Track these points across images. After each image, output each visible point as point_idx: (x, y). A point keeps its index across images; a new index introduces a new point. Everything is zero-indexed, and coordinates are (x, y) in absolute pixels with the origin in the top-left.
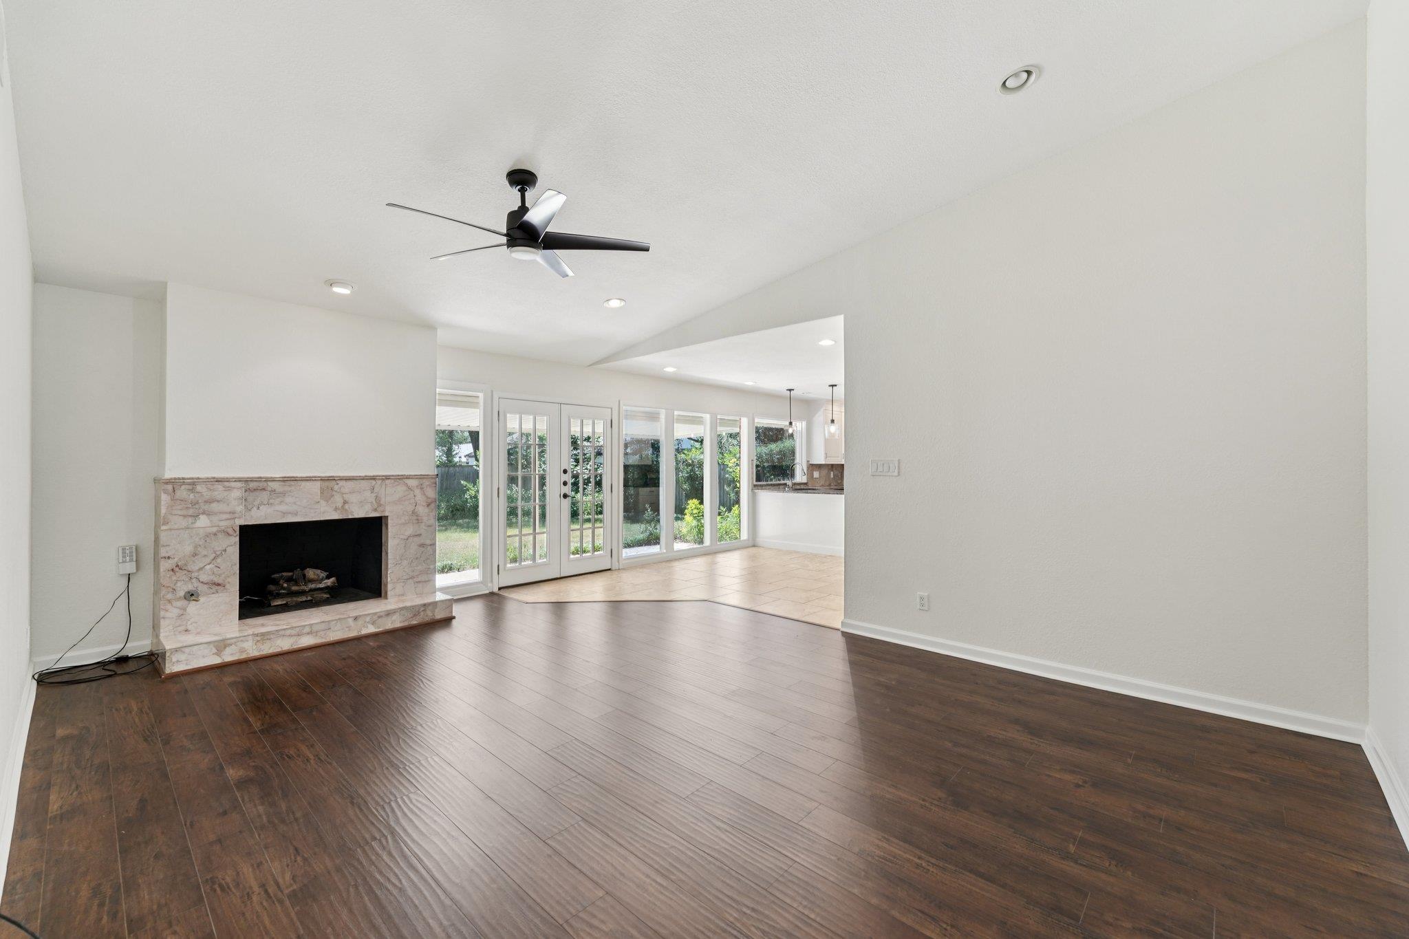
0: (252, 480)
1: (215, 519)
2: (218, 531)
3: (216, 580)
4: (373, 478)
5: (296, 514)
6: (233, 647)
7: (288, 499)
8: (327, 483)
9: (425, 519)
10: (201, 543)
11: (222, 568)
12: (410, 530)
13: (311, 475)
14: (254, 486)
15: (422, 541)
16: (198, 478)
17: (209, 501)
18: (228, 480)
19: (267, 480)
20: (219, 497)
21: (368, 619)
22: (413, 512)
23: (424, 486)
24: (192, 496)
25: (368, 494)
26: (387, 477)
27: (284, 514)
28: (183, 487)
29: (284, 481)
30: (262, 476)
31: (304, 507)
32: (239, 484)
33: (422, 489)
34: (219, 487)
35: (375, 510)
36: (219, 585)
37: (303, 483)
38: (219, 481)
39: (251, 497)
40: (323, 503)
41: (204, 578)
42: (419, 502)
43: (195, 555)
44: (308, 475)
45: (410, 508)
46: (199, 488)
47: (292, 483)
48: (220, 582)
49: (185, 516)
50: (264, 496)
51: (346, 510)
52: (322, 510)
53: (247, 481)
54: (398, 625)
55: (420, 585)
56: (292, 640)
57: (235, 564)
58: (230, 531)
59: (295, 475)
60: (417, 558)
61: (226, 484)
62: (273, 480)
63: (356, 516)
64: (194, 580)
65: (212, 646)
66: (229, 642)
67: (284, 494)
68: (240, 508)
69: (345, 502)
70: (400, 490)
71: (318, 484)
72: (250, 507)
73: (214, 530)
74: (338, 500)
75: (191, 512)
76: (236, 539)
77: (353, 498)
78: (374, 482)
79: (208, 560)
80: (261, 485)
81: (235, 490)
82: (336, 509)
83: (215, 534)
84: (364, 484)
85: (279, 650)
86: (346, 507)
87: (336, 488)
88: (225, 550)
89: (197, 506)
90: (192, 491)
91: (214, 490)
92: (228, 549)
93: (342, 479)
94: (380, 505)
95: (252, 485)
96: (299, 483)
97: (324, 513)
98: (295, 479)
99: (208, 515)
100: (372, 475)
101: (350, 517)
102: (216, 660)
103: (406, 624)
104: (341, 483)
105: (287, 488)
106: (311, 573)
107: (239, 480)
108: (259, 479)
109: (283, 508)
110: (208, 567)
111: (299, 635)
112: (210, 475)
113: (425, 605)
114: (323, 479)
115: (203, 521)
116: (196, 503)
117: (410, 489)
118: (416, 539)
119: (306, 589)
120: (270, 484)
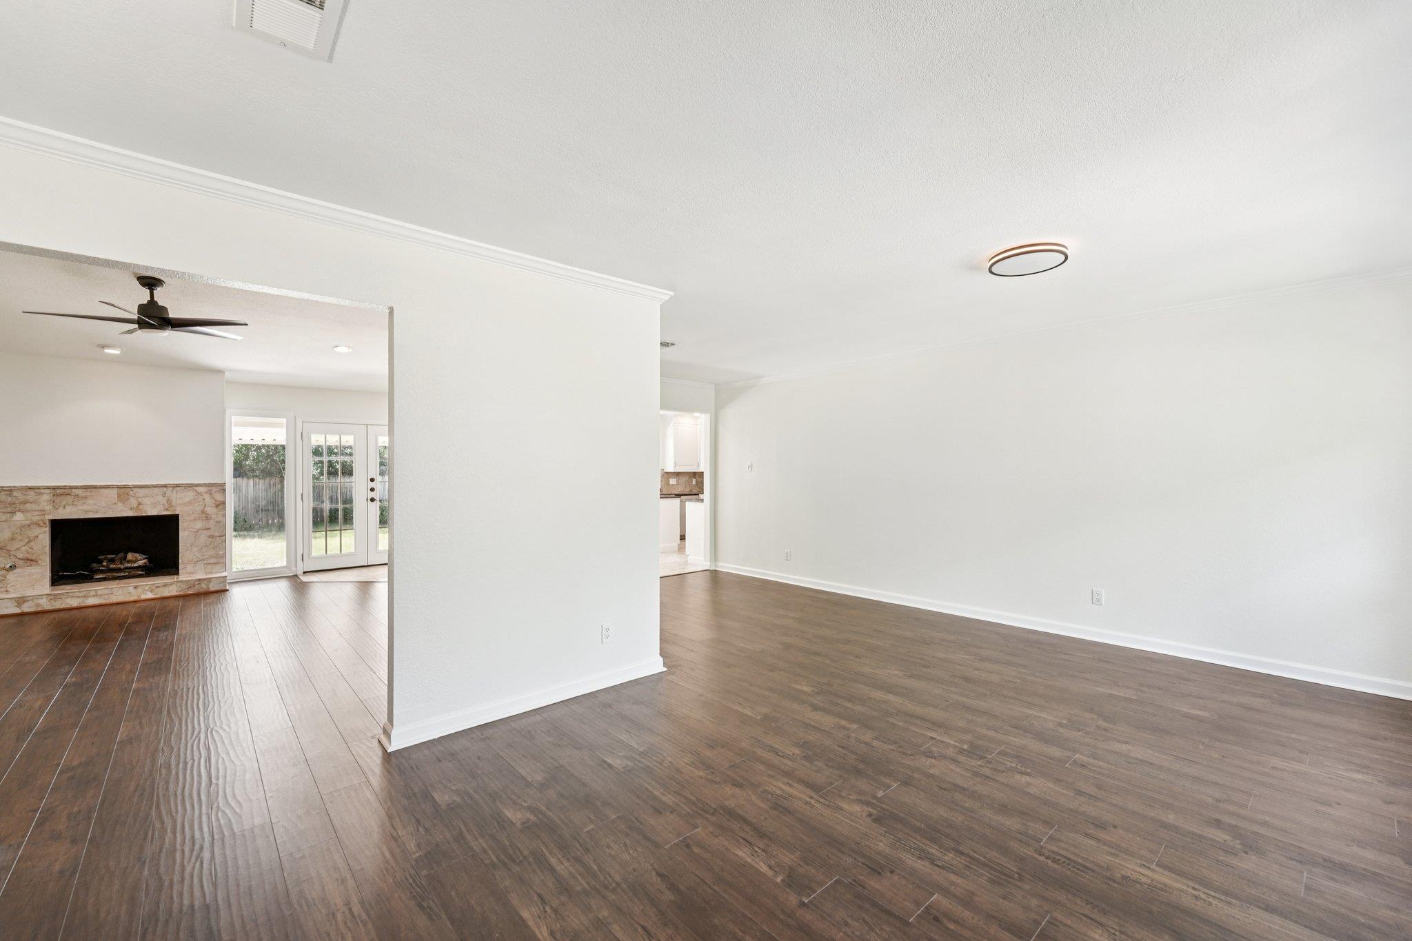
0: (58, 488)
1: (29, 515)
2: (31, 523)
3: (30, 557)
4: (165, 486)
5: (97, 512)
6: (31, 602)
7: (90, 502)
8: (123, 490)
9: (214, 516)
10: (17, 532)
11: (35, 549)
12: (199, 525)
13: (109, 484)
14: (60, 492)
15: (211, 533)
16: (15, 487)
17: (26, 502)
18: (38, 488)
19: (71, 488)
20: (31, 500)
21: (147, 588)
22: (203, 512)
23: (213, 491)
24: (10, 499)
25: (160, 498)
26: (177, 486)
27: (86, 512)
28: (2, 493)
29: (85, 488)
30: (67, 485)
31: (103, 507)
32: (48, 491)
33: (210, 494)
34: (32, 493)
35: (167, 510)
36: (32, 560)
37: (103, 490)
38: (31, 488)
39: (58, 500)
40: (120, 505)
41: (20, 555)
42: (207, 504)
43: (12, 539)
44: (106, 484)
45: (199, 509)
46: (15, 493)
47: (93, 490)
48: (33, 558)
49: (4, 513)
50: (70, 499)
51: (140, 509)
52: (119, 509)
53: (54, 488)
54: (174, 593)
55: (210, 566)
56: (80, 600)
57: (46, 547)
58: (41, 523)
59: (95, 484)
60: (206, 546)
61: (37, 491)
62: (76, 488)
63: (150, 514)
64: (12, 557)
65: (13, 600)
66: (27, 599)
67: (86, 498)
68: (49, 507)
69: (140, 504)
70: (190, 495)
71: (116, 491)
72: (57, 507)
73: (28, 522)
74: (134, 503)
75: (9, 510)
76: (47, 529)
77: (146, 501)
78: (165, 489)
79: (23, 543)
80: (67, 491)
81: (45, 495)
82: (131, 509)
83: (29, 526)
84: (156, 490)
85: (68, 606)
86: (141, 507)
87: (131, 493)
88: (37, 537)
89: (14, 506)
90: (10, 495)
91: (27, 495)
92: (40, 537)
93: (136, 487)
94: (171, 506)
95: (58, 491)
96: (99, 490)
97: (121, 511)
98: (95, 487)
99: (22, 512)
100: (163, 483)
101: (144, 514)
102: (17, 611)
103: (182, 593)
104: (136, 490)
105: (88, 494)
106: (130, 556)
107: (48, 488)
108: (64, 487)
109: (85, 507)
110: (23, 548)
111: (86, 597)
112: (24, 484)
113: (199, 580)
114: (119, 487)
115: (19, 516)
116: (11, 504)
117: (199, 494)
118: (205, 532)
119: (122, 567)
120: (73, 490)
